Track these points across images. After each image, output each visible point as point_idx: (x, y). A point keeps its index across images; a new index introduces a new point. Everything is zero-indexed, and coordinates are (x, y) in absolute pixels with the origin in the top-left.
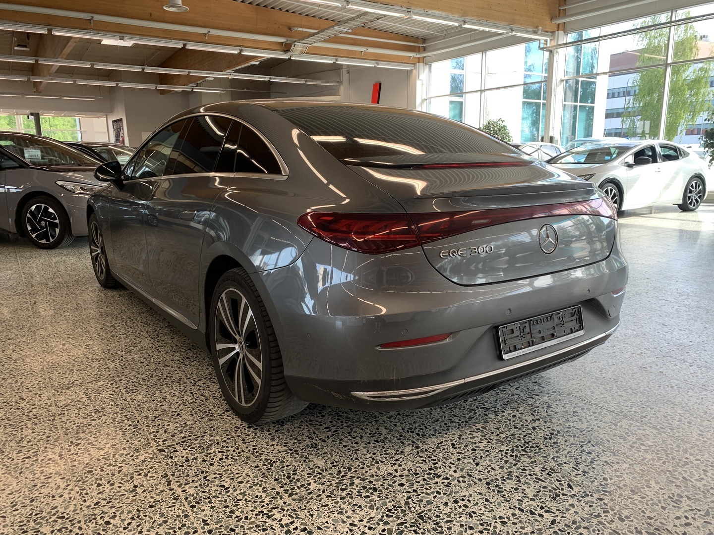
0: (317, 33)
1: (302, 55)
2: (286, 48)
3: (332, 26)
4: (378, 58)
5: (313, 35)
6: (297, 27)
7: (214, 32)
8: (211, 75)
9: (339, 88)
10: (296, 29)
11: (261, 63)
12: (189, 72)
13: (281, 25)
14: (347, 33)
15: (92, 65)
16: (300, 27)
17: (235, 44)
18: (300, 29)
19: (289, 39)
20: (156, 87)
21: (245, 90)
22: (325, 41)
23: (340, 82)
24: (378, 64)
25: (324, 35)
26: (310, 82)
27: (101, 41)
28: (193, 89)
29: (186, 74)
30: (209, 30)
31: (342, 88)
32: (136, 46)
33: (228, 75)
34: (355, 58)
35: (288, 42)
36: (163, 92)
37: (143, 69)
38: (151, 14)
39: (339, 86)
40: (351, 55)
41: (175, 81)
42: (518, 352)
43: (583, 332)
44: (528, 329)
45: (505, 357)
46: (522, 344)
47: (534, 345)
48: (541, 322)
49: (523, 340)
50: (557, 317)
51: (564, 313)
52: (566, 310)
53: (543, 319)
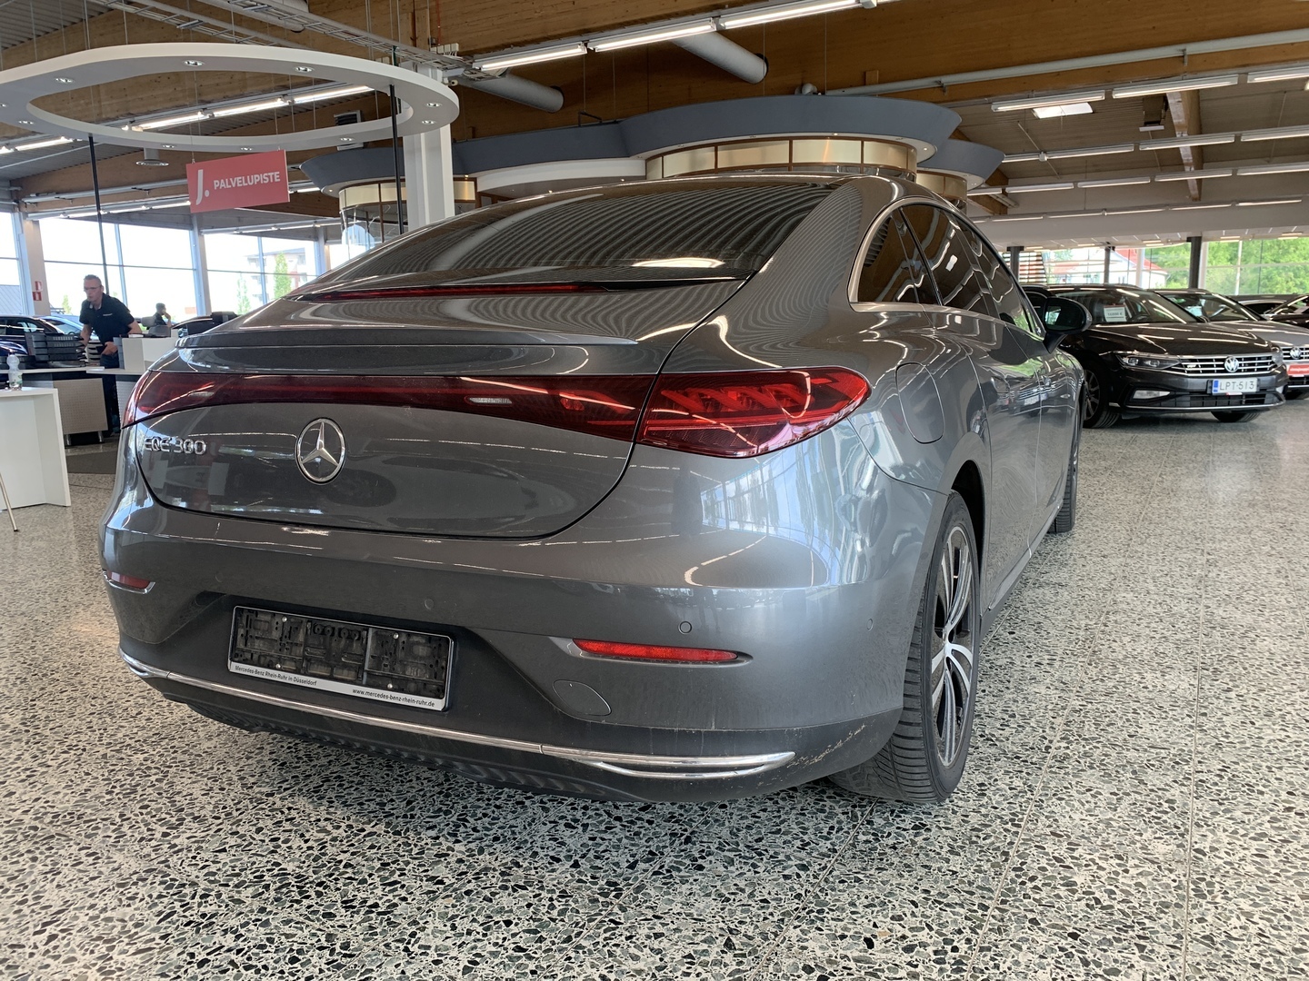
15: (1237, 138)
42: (260, 669)
43: (438, 704)
44: (301, 638)
45: (234, 667)
46: (280, 660)
47: (299, 673)
48: (333, 635)
49: (285, 654)
50: (382, 641)
51: (404, 638)
52: (409, 635)
53: (340, 630)
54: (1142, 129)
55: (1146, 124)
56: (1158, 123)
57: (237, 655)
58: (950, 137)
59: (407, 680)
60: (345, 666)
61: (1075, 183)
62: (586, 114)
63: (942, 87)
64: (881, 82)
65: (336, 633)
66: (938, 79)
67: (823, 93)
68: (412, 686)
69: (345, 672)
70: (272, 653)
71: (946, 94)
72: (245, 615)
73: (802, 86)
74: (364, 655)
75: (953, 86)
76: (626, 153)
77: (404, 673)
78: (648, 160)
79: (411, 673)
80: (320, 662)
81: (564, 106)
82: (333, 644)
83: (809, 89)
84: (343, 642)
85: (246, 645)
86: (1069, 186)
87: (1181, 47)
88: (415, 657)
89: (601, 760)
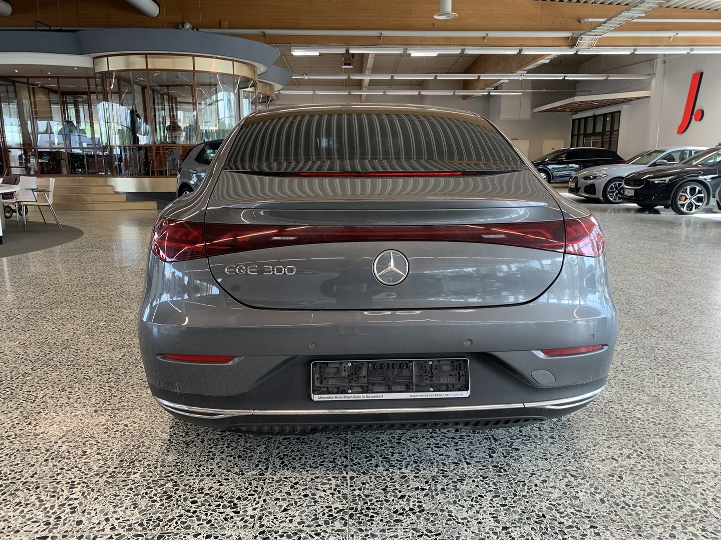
0: (605, 22)
1: (591, 49)
2: (572, 42)
3: (620, 13)
4: (693, 43)
5: (600, 24)
6: (587, 18)
7: (492, 34)
8: (505, 78)
9: (651, 82)
10: (586, 20)
11: (552, 61)
12: (479, 77)
13: (569, 18)
14: (640, 18)
15: (392, 77)
16: (590, 18)
17: (515, 44)
18: (590, 20)
19: (575, 32)
20: (454, 93)
21: (544, 90)
22: (616, 30)
23: (652, 75)
24: (692, 50)
25: (613, 24)
26: (612, 77)
27: (410, 54)
28: (489, 92)
29: (476, 78)
30: (487, 32)
31: (654, 82)
32: (439, 56)
33: (520, 76)
34: (661, 46)
35: (575, 36)
36: (464, 97)
37: (436, 77)
38: (434, 24)
39: (651, 79)
40: (655, 42)
41: (474, 86)
42: (338, 395)
43: (466, 394)
44: (364, 373)
45: (316, 398)
46: (351, 388)
47: (367, 393)
48: (388, 368)
49: (353, 383)
50: (421, 367)
51: (436, 363)
52: (439, 361)
53: (393, 364)
54: (343, 67)
55: (345, 64)
56: (350, 64)
57: (316, 390)
58: (273, 64)
59: (442, 385)
60: (400, 384)
61: (314, 91)
62: (40, 22)
63: (264, 35)
64: (230, 28)
65: (390, 367)
66: (263, 30)
67: (197, 30)
68: (444, 387)
69: (398, 387)
70: (344, 384)
71: (267, 39)
72: (318, 366)
73: (183, 24)
74: (412, 377)
75: (270, 36)
76: (80, 52)
77: (439, 381)
78: (94, 58)
79: (444, 380)
80: (379, 384)
81: (12, 14)
82: (390, 373)
83: (188, 26)
84: (396, 371)
85: (321, 384)
86: (311, 93)
87: (380, 32)
88: (444, 372)
89: (548, 404)
